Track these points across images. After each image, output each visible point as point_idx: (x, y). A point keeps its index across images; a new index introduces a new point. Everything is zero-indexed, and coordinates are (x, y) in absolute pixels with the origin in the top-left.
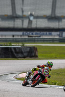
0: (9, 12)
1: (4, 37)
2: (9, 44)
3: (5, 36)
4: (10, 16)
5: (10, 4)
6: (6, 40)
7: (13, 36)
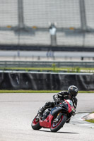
0: (77, 24)
1: (69, 60)
2: (76, 70)
3: (71, 58)
4: (78, 29)
5: (79, 12)
6: (72, 65)
7: (82, 58)
